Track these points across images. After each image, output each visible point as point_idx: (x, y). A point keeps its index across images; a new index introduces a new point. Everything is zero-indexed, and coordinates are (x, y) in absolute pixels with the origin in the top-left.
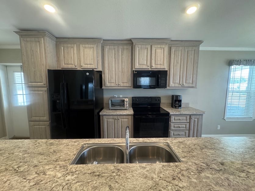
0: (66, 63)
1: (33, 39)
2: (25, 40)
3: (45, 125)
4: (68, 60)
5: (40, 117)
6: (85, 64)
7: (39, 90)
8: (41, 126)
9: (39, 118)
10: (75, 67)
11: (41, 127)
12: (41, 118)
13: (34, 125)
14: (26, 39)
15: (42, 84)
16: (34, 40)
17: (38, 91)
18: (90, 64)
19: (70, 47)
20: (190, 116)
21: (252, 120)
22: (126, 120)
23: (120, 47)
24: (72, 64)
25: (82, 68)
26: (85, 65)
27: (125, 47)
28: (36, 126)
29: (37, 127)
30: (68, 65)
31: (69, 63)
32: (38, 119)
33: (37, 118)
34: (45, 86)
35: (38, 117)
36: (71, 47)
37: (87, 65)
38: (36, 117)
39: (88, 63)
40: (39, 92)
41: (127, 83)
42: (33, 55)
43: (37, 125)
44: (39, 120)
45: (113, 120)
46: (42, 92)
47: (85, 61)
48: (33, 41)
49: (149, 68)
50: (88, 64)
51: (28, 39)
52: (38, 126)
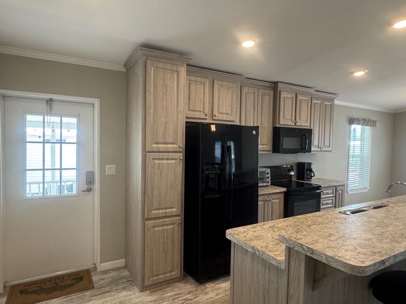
0: (191, 109)
1: (169, 66)
2: (155, 65)
3: (172, 224)
4: (195, 105)
5: (166, 209)
6: (220, 113)
7: (170, 157)
8: (165, 227)
9: (164, 211)
10: (205, 118)
11: (167, 229)
12: (168, 210)
13: (154, 227)
14: (157, 64)
15: (175, 146)
16: (169, 68)
17: (168, 159)
18: (226, 114)
19: (200, 82)
20: (336, 187)
21: (367, 191)
22: (278, 200)
23: (261, 91)
24: (201, 111)
25: (216, 118)
26: (219, 115)
27: (267, 92)
28: (156, 229)
29: (159, 230)
30: (194, 113)
31: (197, 109)
32: (162, 213)
33: (160, 211)
34: (181, 150)
35: (162, 209)
36: (202, 82)
37: (221, 115)
38: (159, 209)
39: (225, 112)
40: (169, 161)
41: (267, 145)
42: (166, 94)
43: (159, 226)
44: (164, 215)
45: (263, 202)
46: (173, 162)
47: (220, 107)
48: (167, 69)
49: (293, 124)
50: (223, 114)
51: (161, 65)
52: (160, 228)
